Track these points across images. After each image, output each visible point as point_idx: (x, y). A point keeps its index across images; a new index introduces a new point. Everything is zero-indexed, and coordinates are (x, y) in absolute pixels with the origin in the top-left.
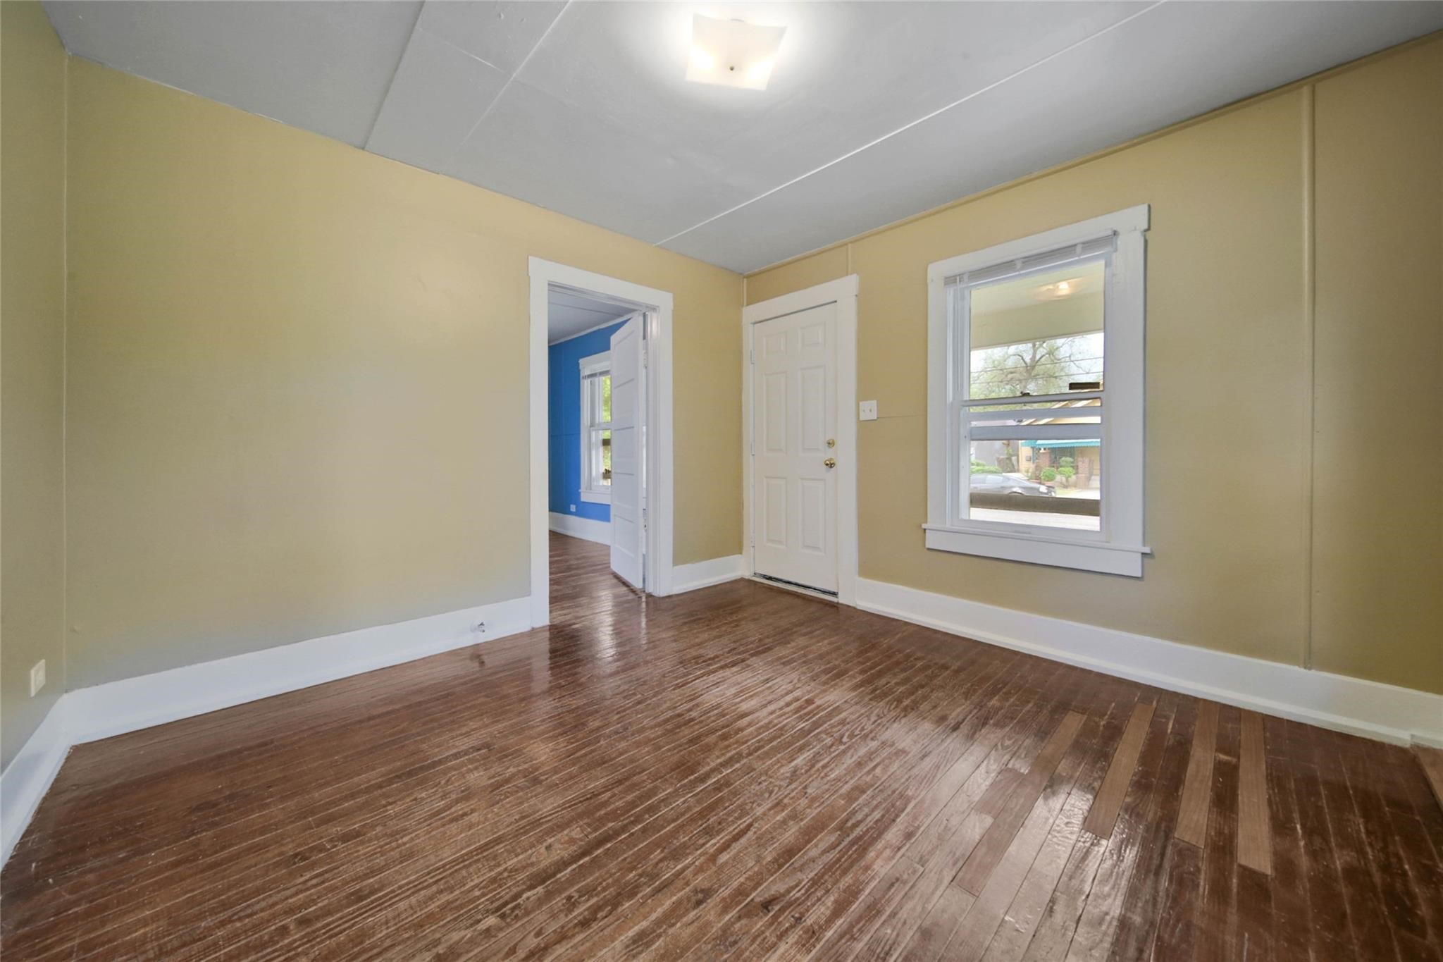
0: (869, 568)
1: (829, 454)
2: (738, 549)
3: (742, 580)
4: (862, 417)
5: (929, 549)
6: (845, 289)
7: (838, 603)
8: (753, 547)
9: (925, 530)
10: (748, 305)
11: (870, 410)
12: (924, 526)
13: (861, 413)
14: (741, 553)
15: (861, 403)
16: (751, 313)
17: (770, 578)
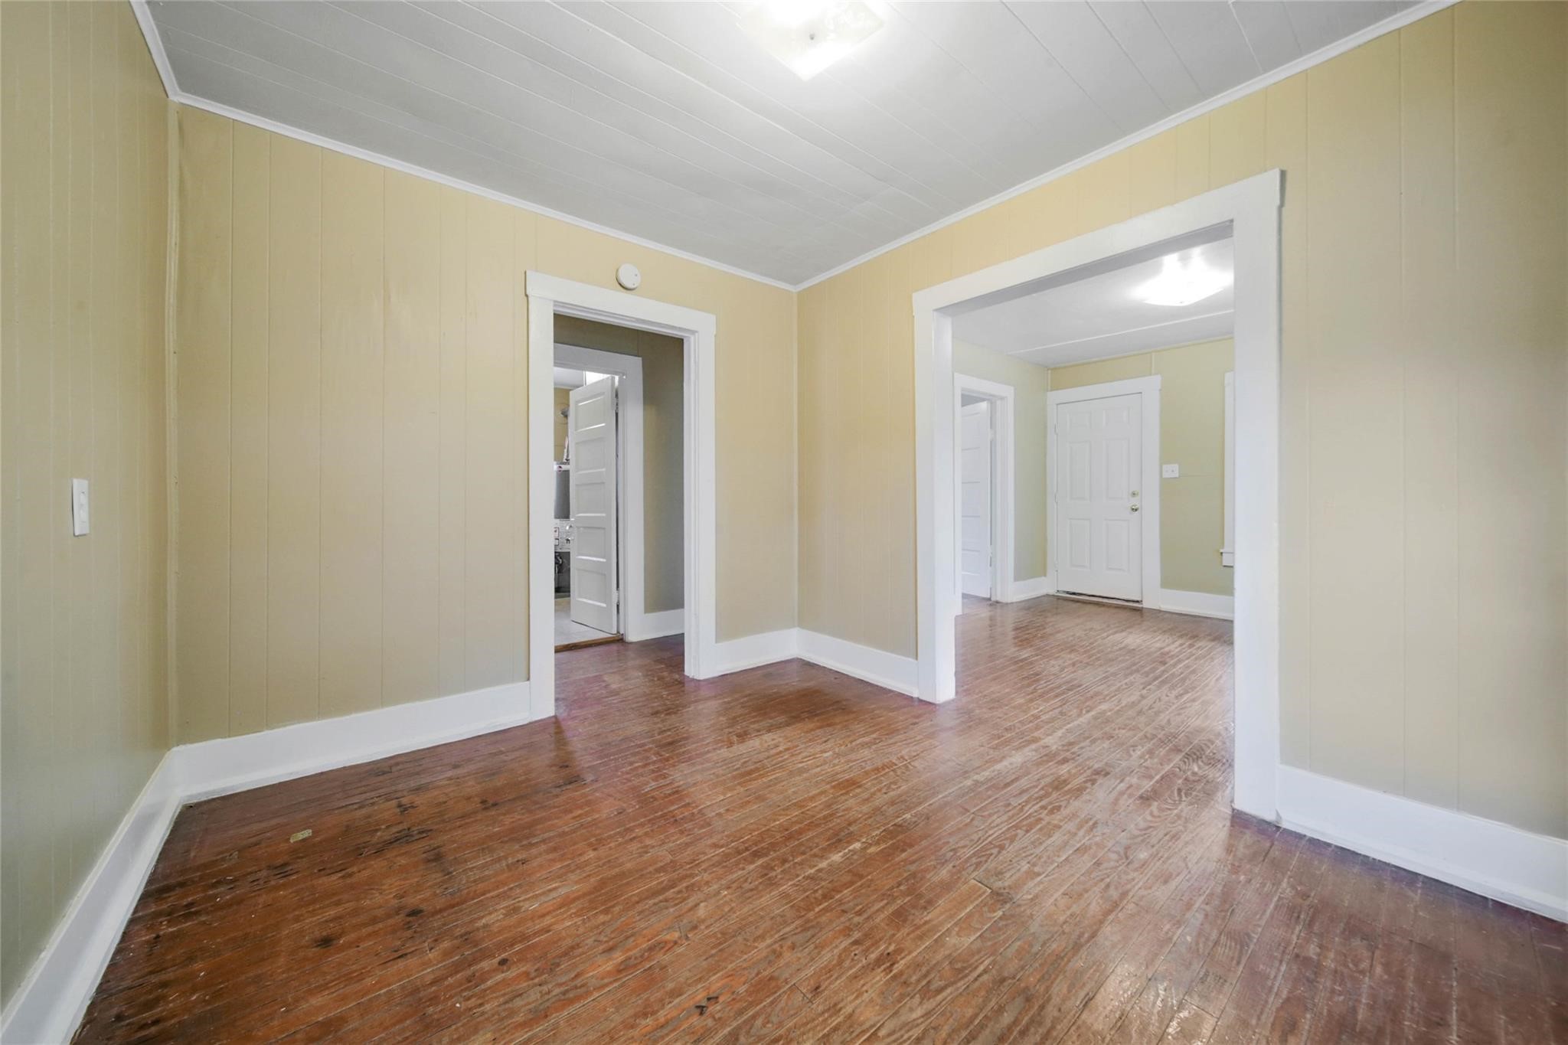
0: (1168, 582)
1: (1135, 502)
2: (1044, 573)
3: (1048, 595)
4: (1166, 475)
5: (1225, 566)
6: (1151, 386)
7: (1142, 608)
8: (1057, 571)
9: (1222, 553)
10: (1051, 390)
11: (1172, 471)
12: (1221, 551)
13: (1164, 473)
14: (1045, 576)
15: (1164, 466)
16: (1055, 396)
17: (1074, 594)
